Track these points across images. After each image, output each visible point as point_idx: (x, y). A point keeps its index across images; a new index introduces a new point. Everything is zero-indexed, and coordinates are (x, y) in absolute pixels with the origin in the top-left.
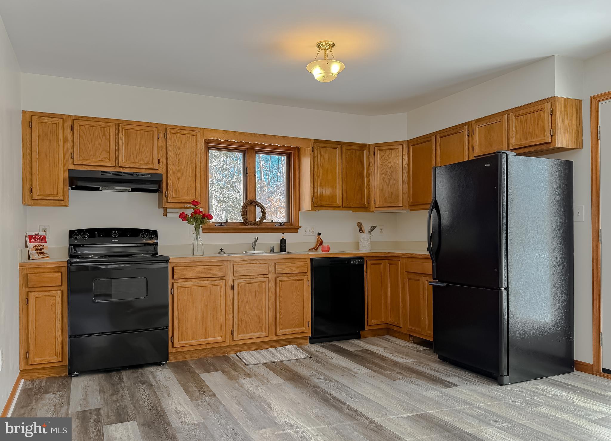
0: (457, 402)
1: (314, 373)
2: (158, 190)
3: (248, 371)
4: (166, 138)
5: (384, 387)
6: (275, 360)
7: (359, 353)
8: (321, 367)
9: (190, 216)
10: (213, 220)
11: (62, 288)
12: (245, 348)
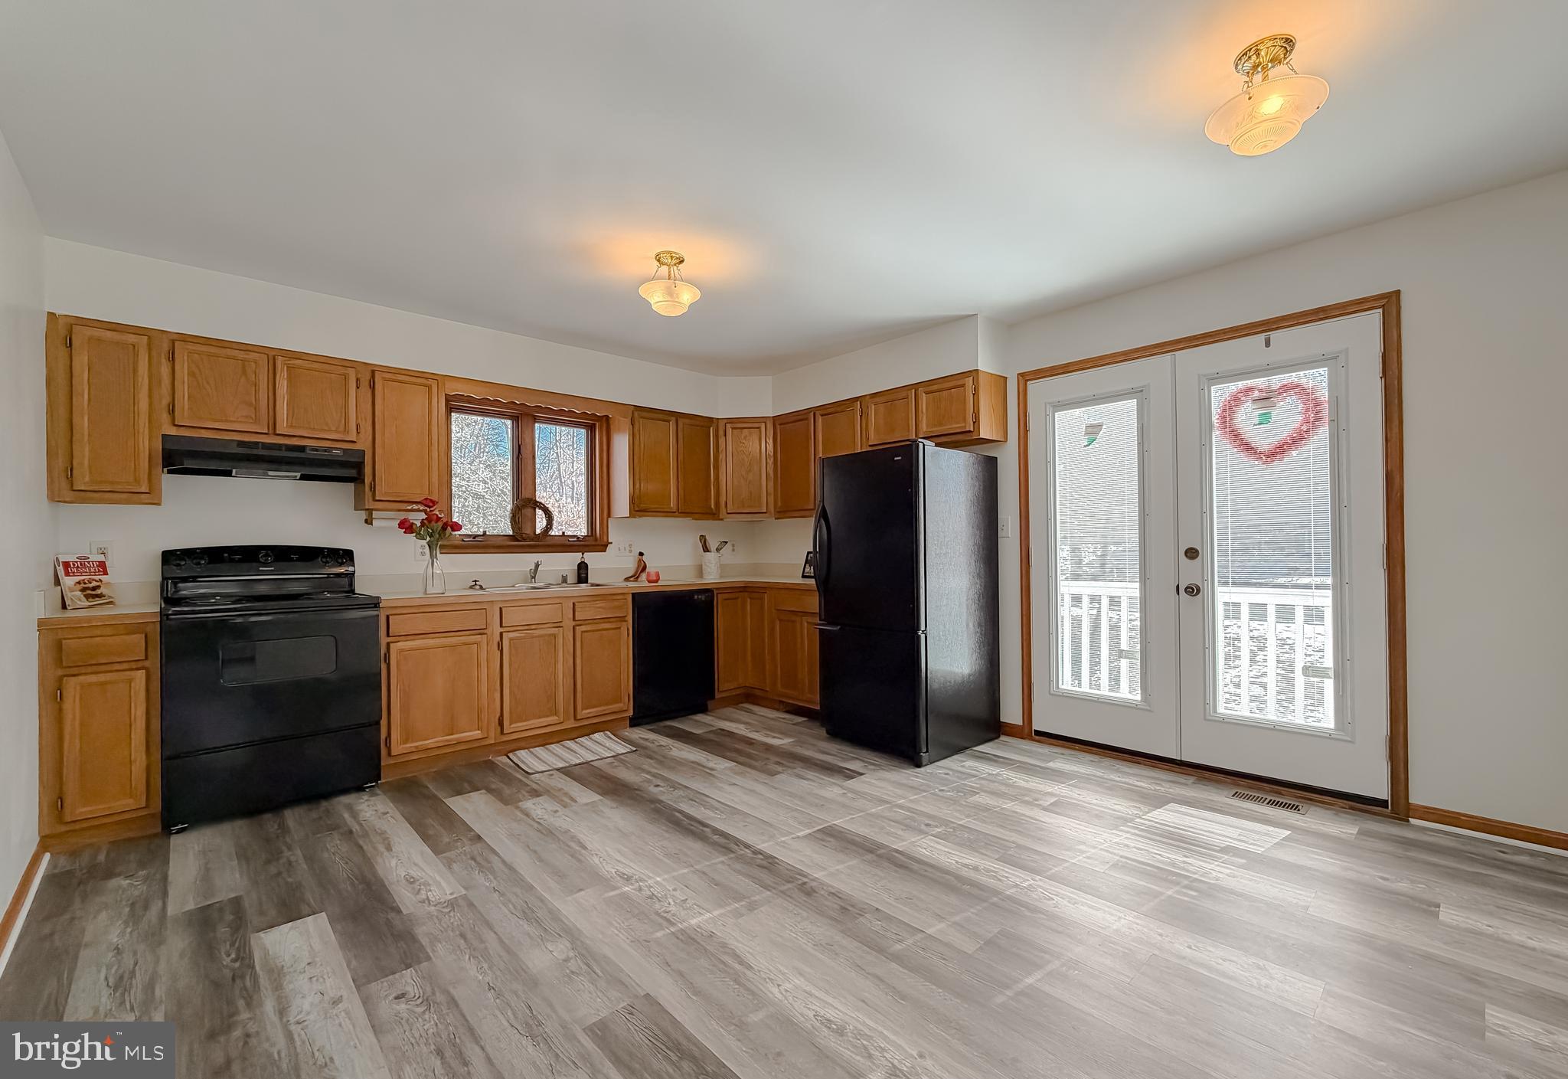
0: (870, 801)
1: (647, 776)
2: (357, 479)
3: (535, 786)
4: (372, 387)
5: (759, 788)
6: (578, 762)
7: (712, 736)
8: (656, 765)
9: (419, 524)
10: (463, 532)
11: (147, 664)
12: (523, 744)
